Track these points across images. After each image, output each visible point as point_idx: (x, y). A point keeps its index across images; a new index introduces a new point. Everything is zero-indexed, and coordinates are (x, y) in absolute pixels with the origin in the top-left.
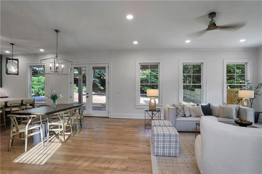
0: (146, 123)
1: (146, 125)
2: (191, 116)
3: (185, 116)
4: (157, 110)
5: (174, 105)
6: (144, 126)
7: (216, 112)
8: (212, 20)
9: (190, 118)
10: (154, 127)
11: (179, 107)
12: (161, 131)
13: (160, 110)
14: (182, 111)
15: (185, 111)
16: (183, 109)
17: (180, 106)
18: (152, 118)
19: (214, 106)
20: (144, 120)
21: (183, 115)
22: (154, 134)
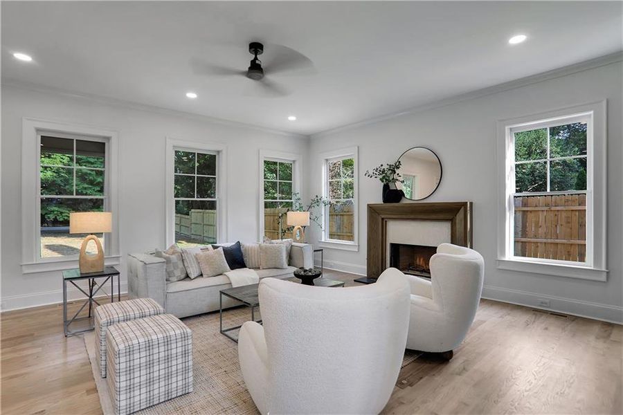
0: (70, 317)
1: (67, 323)
2: (202, 275)
3: (187, 277)
4: (106, 273)
5: (158, 254)
6: (62, 328)
7: (252, 260)
8: (256, 58)
9: (200, 279)
10: (112, 328)
11: (171, 256)
12: (138, 333)
13: (118, 269)
14: (181, 266)
15: (186, 265)
16: (183, 260)
17: (173, 253)
18: (91, 296)
19: (249, 247)
20: (62, 307)
21: (183, 276)
22: (116, 349)
